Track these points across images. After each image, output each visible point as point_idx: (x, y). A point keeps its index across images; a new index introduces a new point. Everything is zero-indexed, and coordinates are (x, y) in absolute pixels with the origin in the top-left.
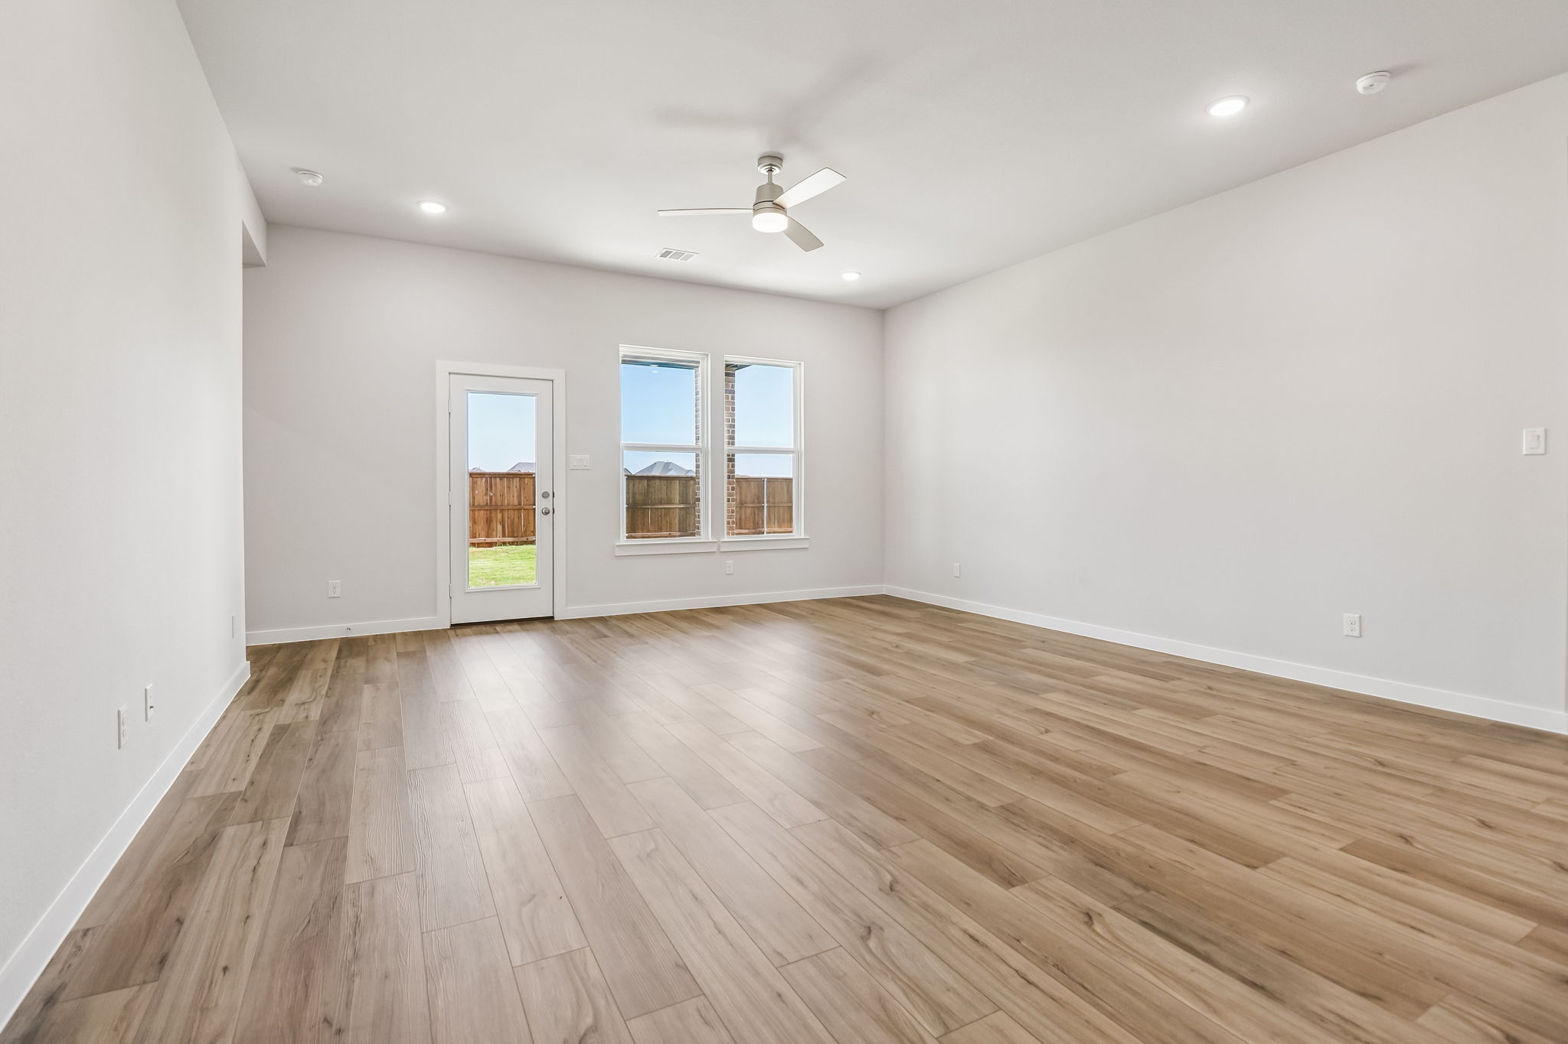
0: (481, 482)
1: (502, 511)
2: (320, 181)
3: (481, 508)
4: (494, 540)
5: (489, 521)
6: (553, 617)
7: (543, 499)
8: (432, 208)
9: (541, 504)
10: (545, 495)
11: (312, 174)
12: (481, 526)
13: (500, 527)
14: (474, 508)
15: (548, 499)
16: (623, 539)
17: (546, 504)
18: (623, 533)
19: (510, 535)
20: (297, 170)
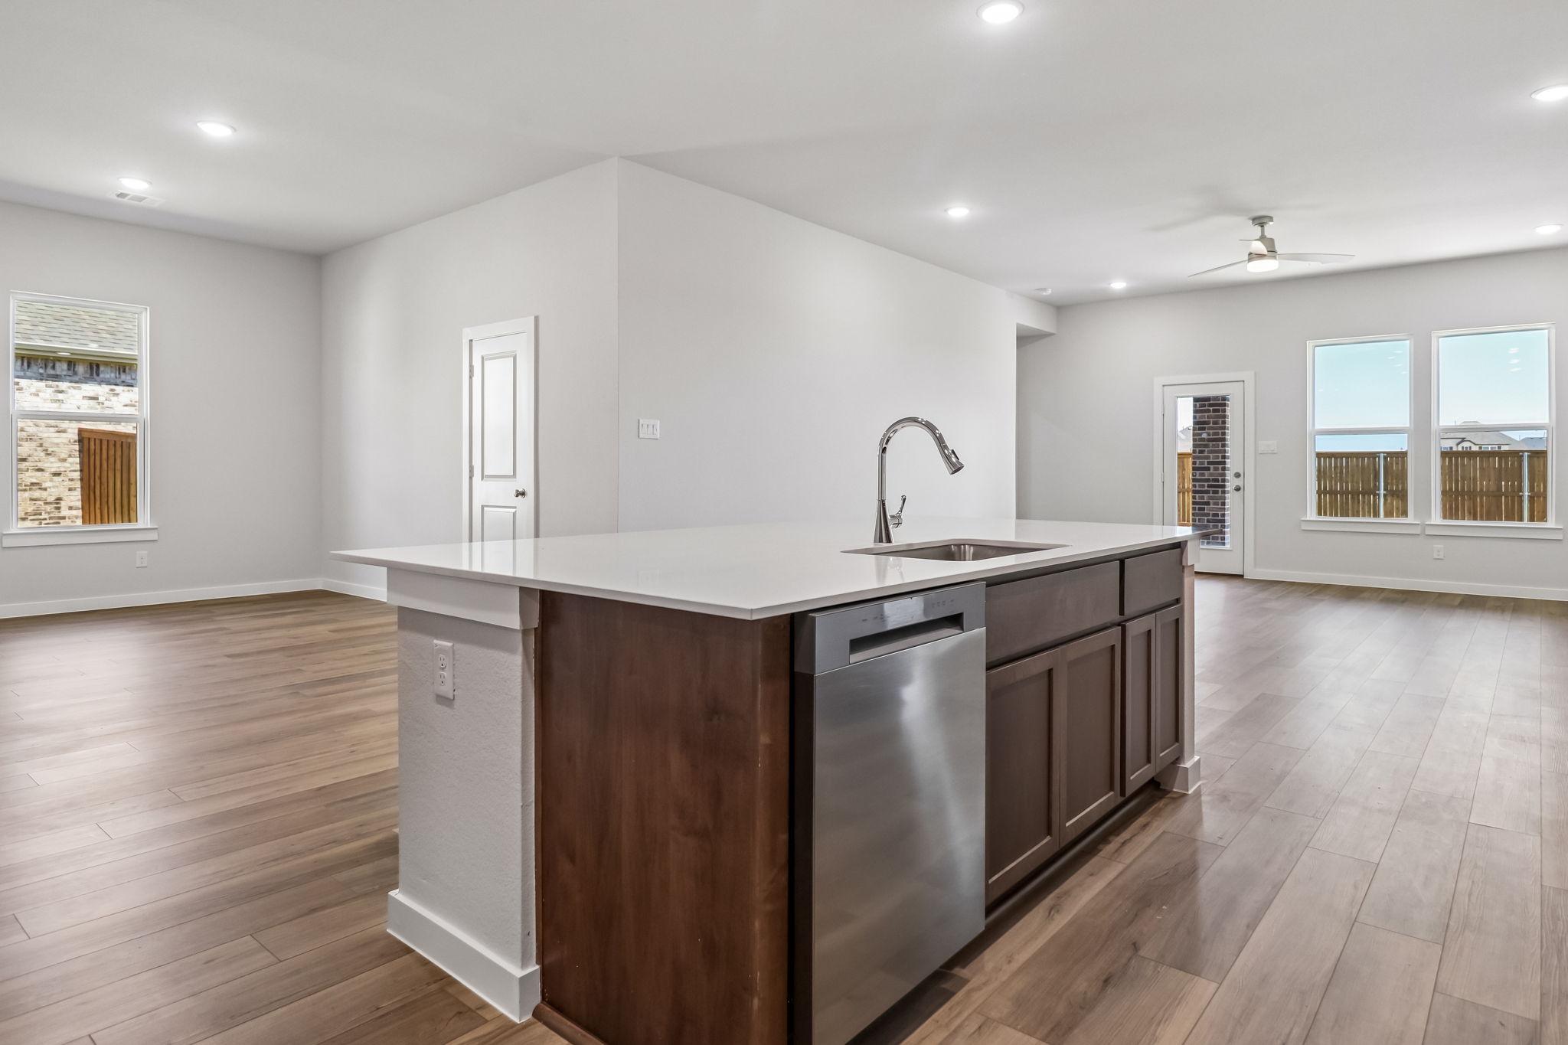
6: (1243, 576)
7: (1235, 478)
9: (1231, 483)
10: (1238, 475)
15: (1239, 479)
16: (1312, 514)
17: (1238, 482)
18: (1314, 511)
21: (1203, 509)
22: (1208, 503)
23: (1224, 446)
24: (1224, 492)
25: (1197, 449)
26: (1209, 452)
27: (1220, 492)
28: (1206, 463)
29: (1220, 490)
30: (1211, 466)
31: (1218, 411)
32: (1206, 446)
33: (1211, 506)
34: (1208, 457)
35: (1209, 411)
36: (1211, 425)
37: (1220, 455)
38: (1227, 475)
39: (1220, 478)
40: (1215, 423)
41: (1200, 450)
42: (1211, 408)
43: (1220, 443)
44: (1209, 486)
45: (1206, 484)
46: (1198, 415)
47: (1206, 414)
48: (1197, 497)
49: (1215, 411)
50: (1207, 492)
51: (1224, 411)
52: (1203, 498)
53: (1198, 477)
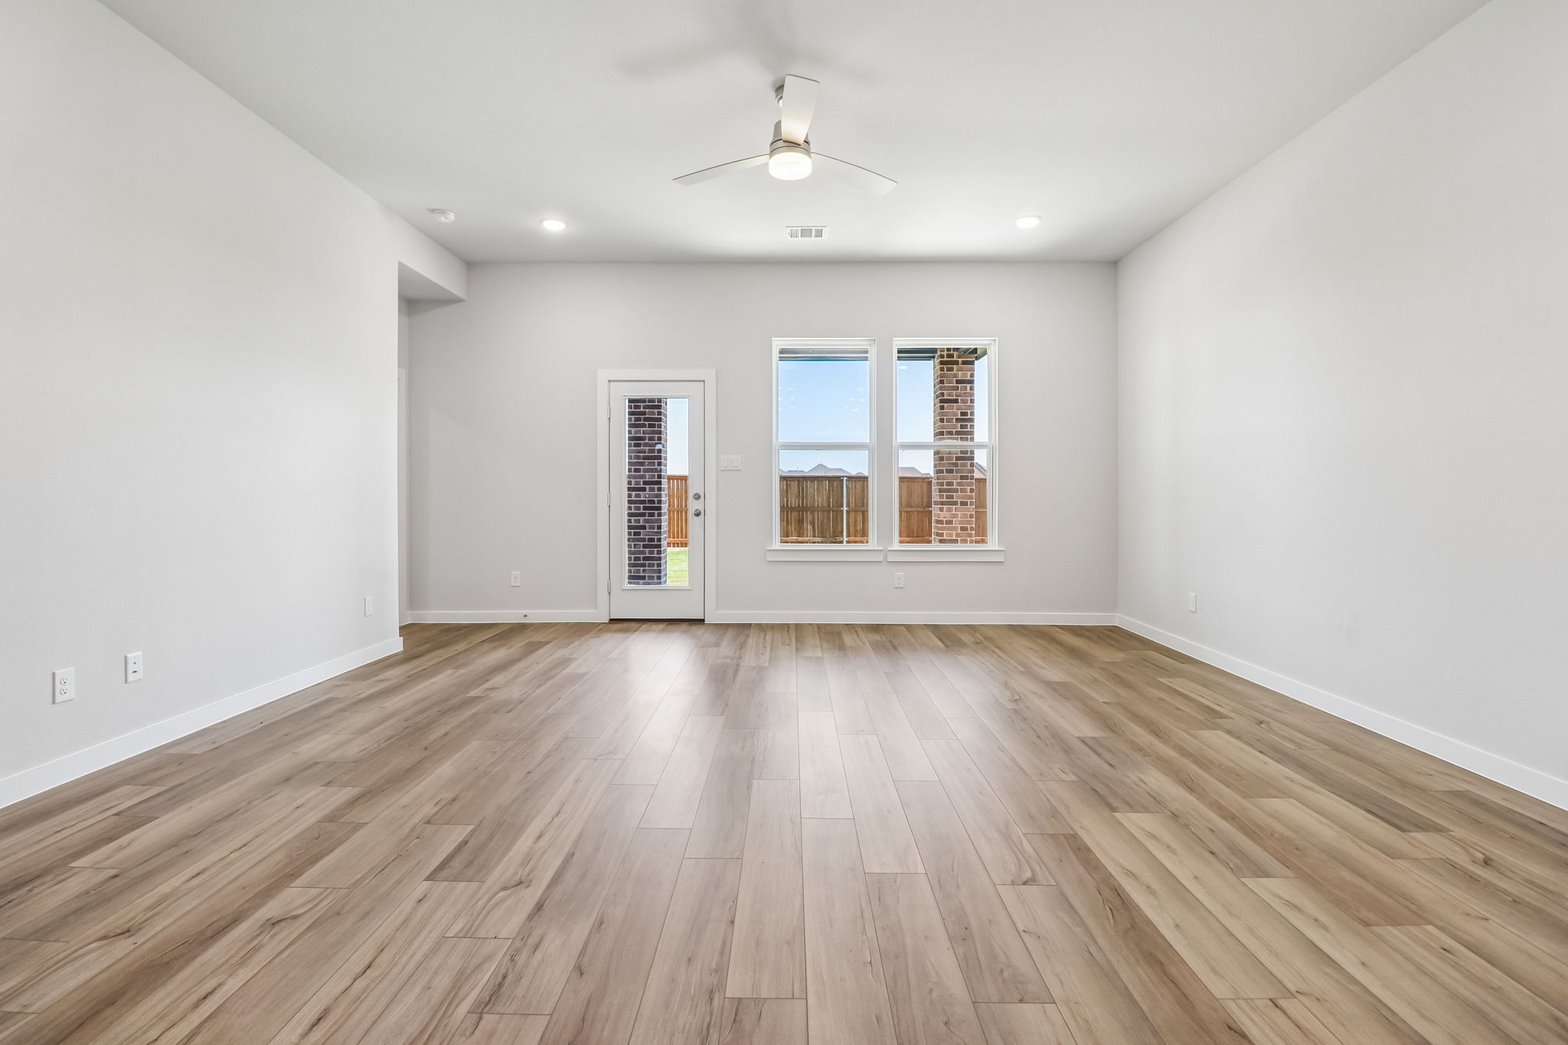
0: (794, 485)
1: (813, 512)
2: (452, 217)
3: (793, 509)
4: (806, 539)
5: (800, 522)
6: (704, 620)
8: (554, 226)
9: (693, 505)
10: (697, 497)
11: (443, 212)
12: (792, 527)
13: (810, 527)
14: (785, 509)
16: (777, 545)
18: (778, 539)
19: (820, 535)
20: (433, 211)
21: (639, 534)
22: (644, 527)
23: (660, 464)
24: (660, 515)
25: (633, 468)
26: (646, 471)
27: (656, 515)
28: (642, 483)
29: (656, 512)
30: (647, 487)
31: (653, 426)
32: (642, 464)
33: (647, 530)
34: (643, 477)
35: (644, 426)
36: (647, 441)
37: (656, 474)
38: (663, 496)
39: (656, 499)
40: (651, 439)
41: (635, 469)
42: (647, 423)
43: (656, 461)
44: (645, 508)
45: (642, 506)
46: (633, 430)
47: (642, 429)
48: (633, 521)
49: (650, 426)
50: (643, 515)
51: (660, 426)
52: (639, 521)
53: (633, 498)
